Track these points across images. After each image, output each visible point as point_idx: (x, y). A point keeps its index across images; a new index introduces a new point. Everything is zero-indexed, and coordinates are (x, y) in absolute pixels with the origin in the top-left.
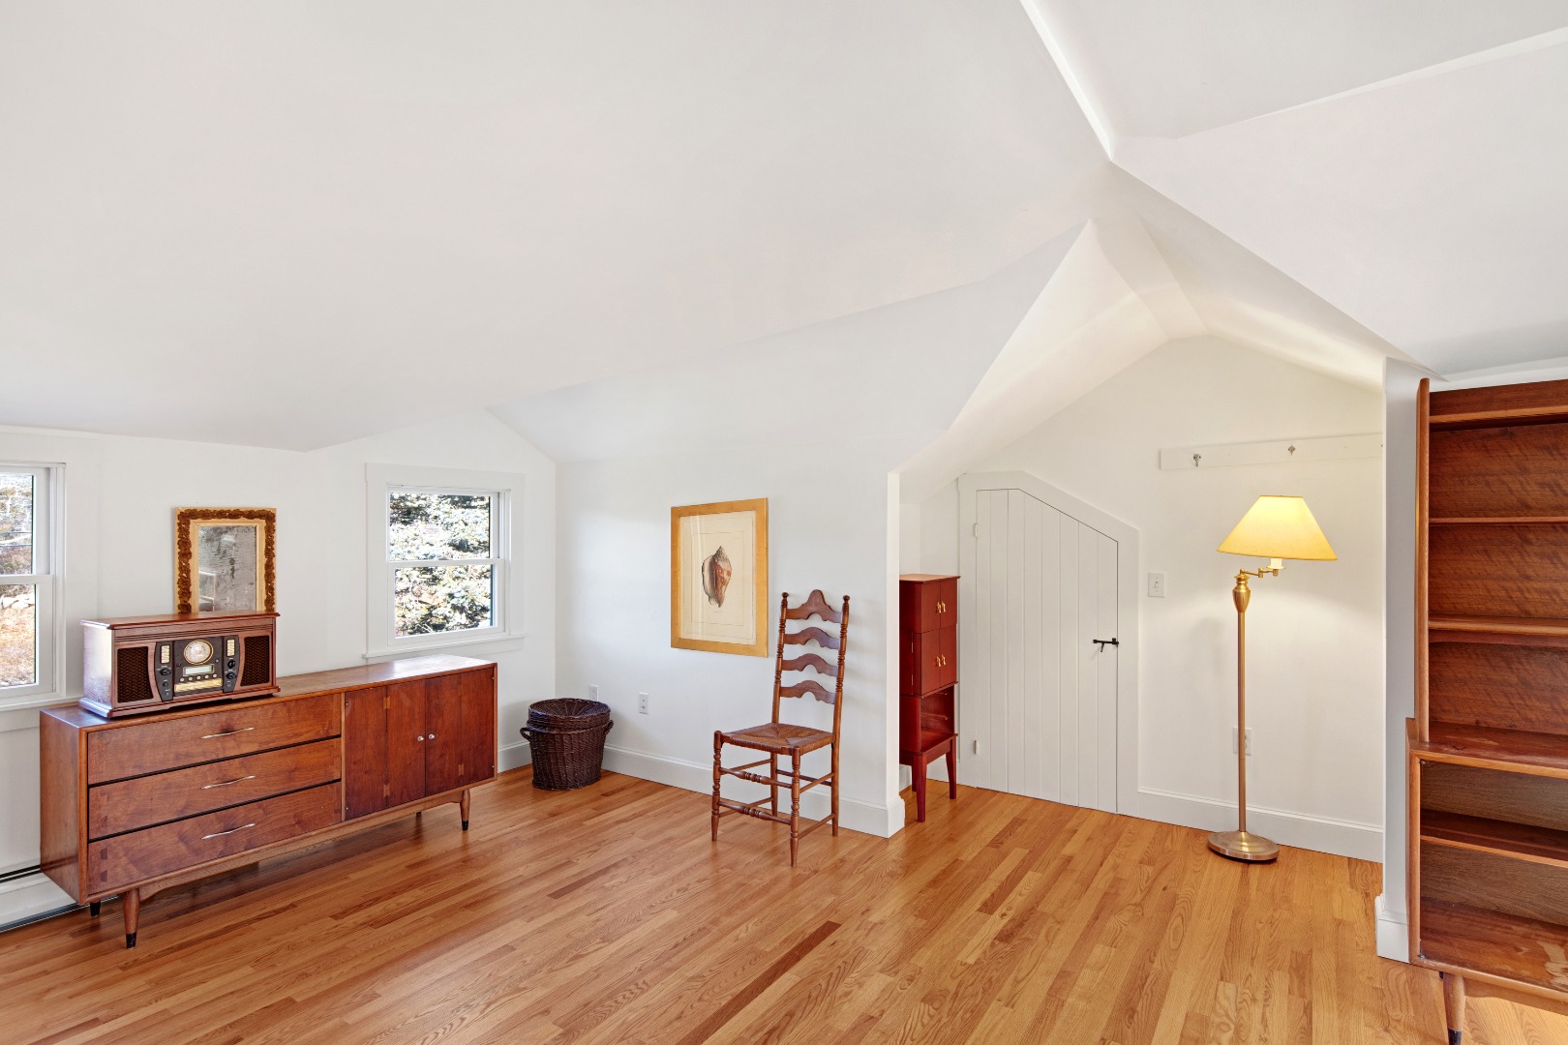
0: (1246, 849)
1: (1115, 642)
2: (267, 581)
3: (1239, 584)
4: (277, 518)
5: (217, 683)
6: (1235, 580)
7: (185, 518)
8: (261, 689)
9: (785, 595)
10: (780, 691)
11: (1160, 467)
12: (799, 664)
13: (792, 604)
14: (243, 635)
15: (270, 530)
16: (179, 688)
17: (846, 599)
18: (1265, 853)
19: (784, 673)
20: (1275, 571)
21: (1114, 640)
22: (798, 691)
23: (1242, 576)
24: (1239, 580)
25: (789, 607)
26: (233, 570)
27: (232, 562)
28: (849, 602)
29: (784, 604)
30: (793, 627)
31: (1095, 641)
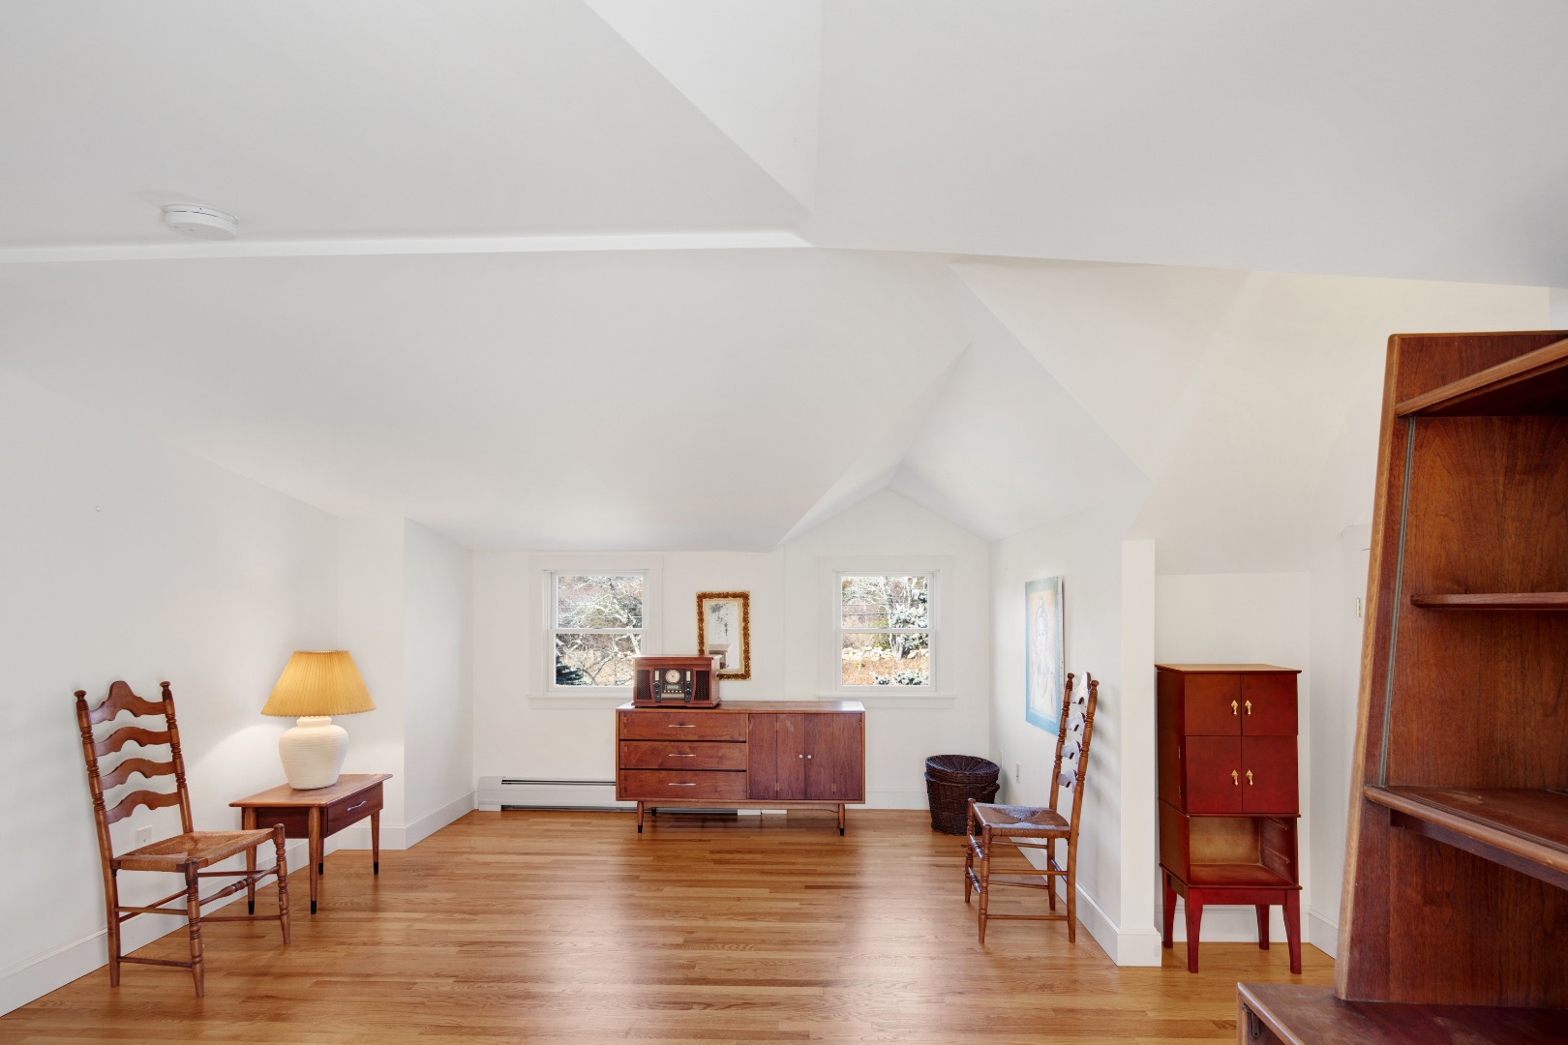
2: (745, 639)
4: (750, 597)
5: (682, 696)
7: (701, 597)
8: (705, 703)
14: (695, 669)
15: (746, 605)
16: (663, 696)
26: (726, 630)
27: (726, 625)
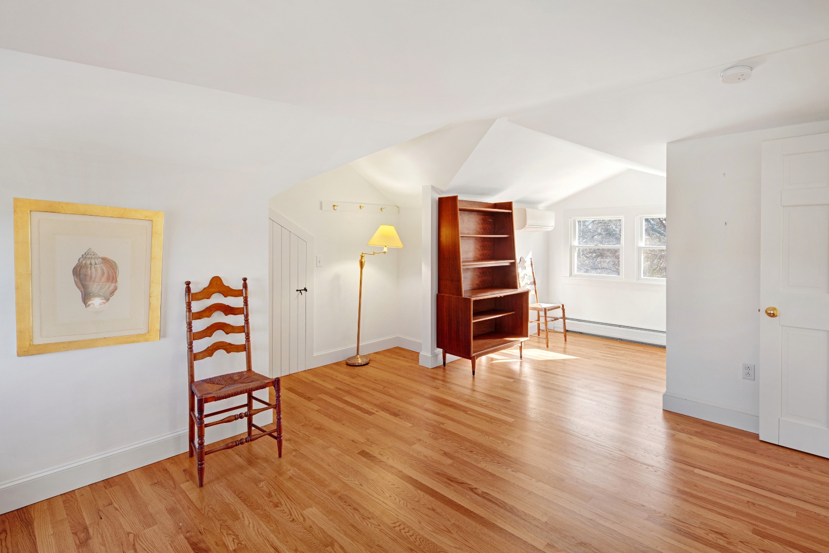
0: (360, 361)
1: (305, 290)
3: (362, 258)
6: (360, 257)
9: (188, 283)
10: (193, 357)
11: (321, 209)
12: (209, 331)
13: (194, 290)
17: (245, 280)
18: (365, 361)
19: (195, 343)
20: (385, 252)
21: (305, 288)
22: (210, 352)
23: (363, 255)
24: (362, 256)
25: (193, 291)
28: (247, 281)
29: (188, 290)
30: (197, 306)
31: (297, 291)
